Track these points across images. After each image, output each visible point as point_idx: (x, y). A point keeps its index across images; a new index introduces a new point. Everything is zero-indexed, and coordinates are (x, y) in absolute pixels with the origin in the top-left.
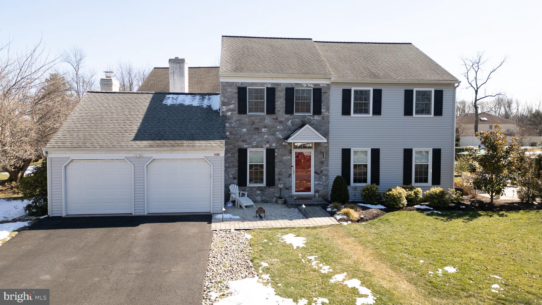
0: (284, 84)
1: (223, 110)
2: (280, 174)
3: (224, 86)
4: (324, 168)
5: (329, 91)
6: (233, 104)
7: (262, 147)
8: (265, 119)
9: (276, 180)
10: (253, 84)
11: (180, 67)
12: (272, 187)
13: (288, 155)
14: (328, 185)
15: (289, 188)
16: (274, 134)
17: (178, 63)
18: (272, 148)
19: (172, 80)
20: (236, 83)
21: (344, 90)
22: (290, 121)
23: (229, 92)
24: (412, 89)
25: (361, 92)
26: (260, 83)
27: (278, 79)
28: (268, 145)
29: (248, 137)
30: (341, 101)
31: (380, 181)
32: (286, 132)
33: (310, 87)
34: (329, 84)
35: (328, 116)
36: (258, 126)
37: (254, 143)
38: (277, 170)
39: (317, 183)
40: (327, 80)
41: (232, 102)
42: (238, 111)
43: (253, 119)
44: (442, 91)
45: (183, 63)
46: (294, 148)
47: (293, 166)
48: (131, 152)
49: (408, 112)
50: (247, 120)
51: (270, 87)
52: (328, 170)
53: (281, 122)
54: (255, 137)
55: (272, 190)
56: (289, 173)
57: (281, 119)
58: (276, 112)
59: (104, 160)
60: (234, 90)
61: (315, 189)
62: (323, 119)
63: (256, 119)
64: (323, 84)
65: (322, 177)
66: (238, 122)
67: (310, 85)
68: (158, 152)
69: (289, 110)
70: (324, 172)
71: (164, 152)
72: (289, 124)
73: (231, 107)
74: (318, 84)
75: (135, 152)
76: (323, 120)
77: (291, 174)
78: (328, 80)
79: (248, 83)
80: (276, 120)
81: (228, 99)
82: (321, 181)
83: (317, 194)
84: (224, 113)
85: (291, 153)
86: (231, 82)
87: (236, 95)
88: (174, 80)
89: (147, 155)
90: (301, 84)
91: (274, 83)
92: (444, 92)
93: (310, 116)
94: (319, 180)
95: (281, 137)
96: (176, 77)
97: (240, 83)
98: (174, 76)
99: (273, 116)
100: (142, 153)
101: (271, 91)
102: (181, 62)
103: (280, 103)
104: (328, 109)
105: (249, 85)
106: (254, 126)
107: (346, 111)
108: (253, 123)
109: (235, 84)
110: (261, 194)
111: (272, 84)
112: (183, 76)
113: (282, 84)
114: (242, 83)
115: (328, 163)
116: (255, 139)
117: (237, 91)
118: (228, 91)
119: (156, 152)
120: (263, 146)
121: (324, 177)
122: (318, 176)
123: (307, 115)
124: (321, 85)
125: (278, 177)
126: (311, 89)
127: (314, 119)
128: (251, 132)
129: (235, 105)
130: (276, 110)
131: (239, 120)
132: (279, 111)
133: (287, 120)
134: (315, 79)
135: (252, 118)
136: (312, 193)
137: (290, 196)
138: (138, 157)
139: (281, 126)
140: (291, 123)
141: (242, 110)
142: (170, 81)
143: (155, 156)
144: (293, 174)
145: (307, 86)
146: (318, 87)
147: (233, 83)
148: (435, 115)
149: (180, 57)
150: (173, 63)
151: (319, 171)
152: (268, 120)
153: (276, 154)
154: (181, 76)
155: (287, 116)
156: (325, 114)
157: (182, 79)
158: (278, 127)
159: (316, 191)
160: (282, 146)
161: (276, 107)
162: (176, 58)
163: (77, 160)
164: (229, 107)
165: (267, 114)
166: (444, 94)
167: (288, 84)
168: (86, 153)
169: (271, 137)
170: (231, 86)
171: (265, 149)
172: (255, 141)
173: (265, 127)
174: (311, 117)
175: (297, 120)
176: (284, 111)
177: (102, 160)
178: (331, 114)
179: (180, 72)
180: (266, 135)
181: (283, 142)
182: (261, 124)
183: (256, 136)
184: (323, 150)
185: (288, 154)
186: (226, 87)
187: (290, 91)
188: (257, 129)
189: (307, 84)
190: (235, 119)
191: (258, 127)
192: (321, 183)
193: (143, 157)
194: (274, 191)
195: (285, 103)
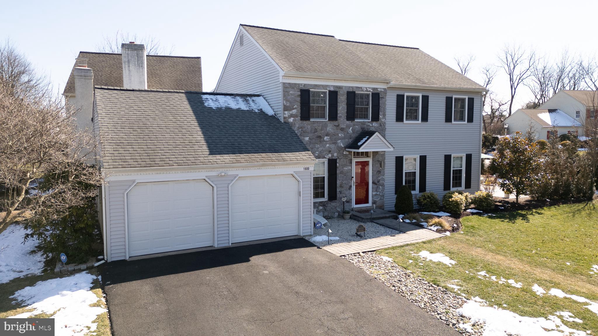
0: (346, 87)
1: (285, 116)
2: (341, 186)
3: (287, 88)
4: (381, 178)
5: (386, 96)
6: (296, 108)
7: (324, 158)
8: (327, 126)
9: (337, 193)
10: (316, 86)
11: (137, 54)
12: (334, 201)
13: (349, 166)
14: (384, 195)
15: (349, 202)
16: (335, 143)
17: (135, 50)
18: (334, 158)
19: (127, 71)
20: (299, 84)
21: (398, 96)
22: (351, 128)
23: (292, 95)
24: (451, 96)
25: (412, 97)
26: (323, 86)
27: (340, 82)
28: (330, 155)
29: (310, 146)
30: (395, 106)
31: (427, 187)
32: (347, 140)
33: (370, 91)
34: (385, 89)
35: (385, 123)
36: (320, 133)
37: (317, 154)
38: (338, 182)
39: (374, 193)
40: (384, 84)
41: (295, 107)
42: (301, 117)
43: (316, 126)
44: (473, 99)
45: (142, 49)
46: (354, 158)
47: (353, 177)
48: (213, 170)
49: (448, 119)
50: (309, 127)
51: (332, 90)
52: (384, 180)
53: (342, 129)
54: (317, 146)
55: (334, 204)
56: (349, 184)
57: (343, 126)
58: (338, 118)
59: (177, 182)
60: (297, 92)
61: (373, 200)
62: (381, 125)
63: (319, 126)
64: (381, 88)
65: (379, 188)
66: (300, 130)
67: (369, 89)
68: (244, 169)
69: (351, 116)
70: (381, 182)
71: (252, 168)
72: (350, 131)
73: (293, 112)
74: (377, 88)
75: (218, 169)
76: (380, 127)
77: (351, 186)
78: (386, 84)
79: (311, 85)
80: (338, 127)
81: (290, 103)
82: (378, 192)
83: (374, 205)
84: (286, 119)
85: (351, 163)
86: (293, 84)
87: (299, 99)
88: (129, 71)
89: (232, 172)
90: (361, 88)
91: (336, 86)
92: (475, 100)
93: (369, 122)
94: (376, 191)
95: (343, 146)
96: (132, 68)
97: (303, 85)
98: (129, 67)
99: (335, 123)
100: (227, 170)
101: (334, 95)
102: (139, 48)
103: (342, 108)
104: (384, 115)
105: (312, 87)
106: (316, 133)
107: (399, 118)
108: (316, 131)
109: (298, 86)
110: (323, 210)
111: (334, 86)
112: (142, 66)
113: (343, 87)
114: (305, 85)
115: (384, 172)
116: (318, 148)
117: (299, 93)
118: (290, 94)
119: (242, 169)
120: (326, 156)
121: (381, 187)
122: (376, 186)
123: (366, 122)
124: (379, 90)
125: (340, 190)
126: (370, 94)
127: (372, 126)
128: (314, 140)
129: (298, 110)
130: (338, 115)
131: (301, 128)
132: (341, 117)
133: (348, 127)
134: (374, 83)
135: (314, 125)
136: (370, 204)
137: (350, 209)
138: (223, 176)
139: (342, 134)
140: (352, 130)
141: (305, 115)
142: (124, 72)
143: (241, 173)
144: (354, 185)
145: (367, 91)
146: (376, 92)
147: (295, 84)
148: (468, 122)
149: (138, 42)
150: (128, 49)
151: (376, 181)
152: (330, 127)
153: (338, 165)
154: (140, 67)
155: (348, 122)
156: (382, 120)
157: (141, 70)
158: (340, 135)
159: (374, 202)
160: (343, 156)
161: (338, 112)
162: (130, 42)
163: (144, 184)
164: (291, 112)
165: (329, 120)
166: (475, 102)
167: (350, 87)
168: (157, 174)
169: (333, 146)
170: (293, 88)
171: (327, 159)
172: (317, 151)
173: (327, 135)
174: (370, 124)
175: (357, 127)
176: (346, 117)
177: (175, 182)
178: (387, 120)
179: (138, 61)
180: (328, 144)
181: (344, 151)
182: (323, 131)
183: (319, 145)
184: (380, 159)
185: (348, 164)
186: (288, 89)
187: (351, 95)
188: (320, 137)
189: (366, 88)
190: (297, 126)
191: (320, 135)
192: (378, 193)
193: (228, 175)
194: (335, 206)
195: (346, 108)
